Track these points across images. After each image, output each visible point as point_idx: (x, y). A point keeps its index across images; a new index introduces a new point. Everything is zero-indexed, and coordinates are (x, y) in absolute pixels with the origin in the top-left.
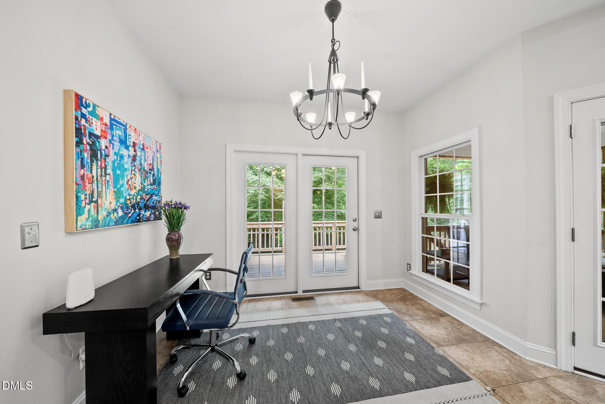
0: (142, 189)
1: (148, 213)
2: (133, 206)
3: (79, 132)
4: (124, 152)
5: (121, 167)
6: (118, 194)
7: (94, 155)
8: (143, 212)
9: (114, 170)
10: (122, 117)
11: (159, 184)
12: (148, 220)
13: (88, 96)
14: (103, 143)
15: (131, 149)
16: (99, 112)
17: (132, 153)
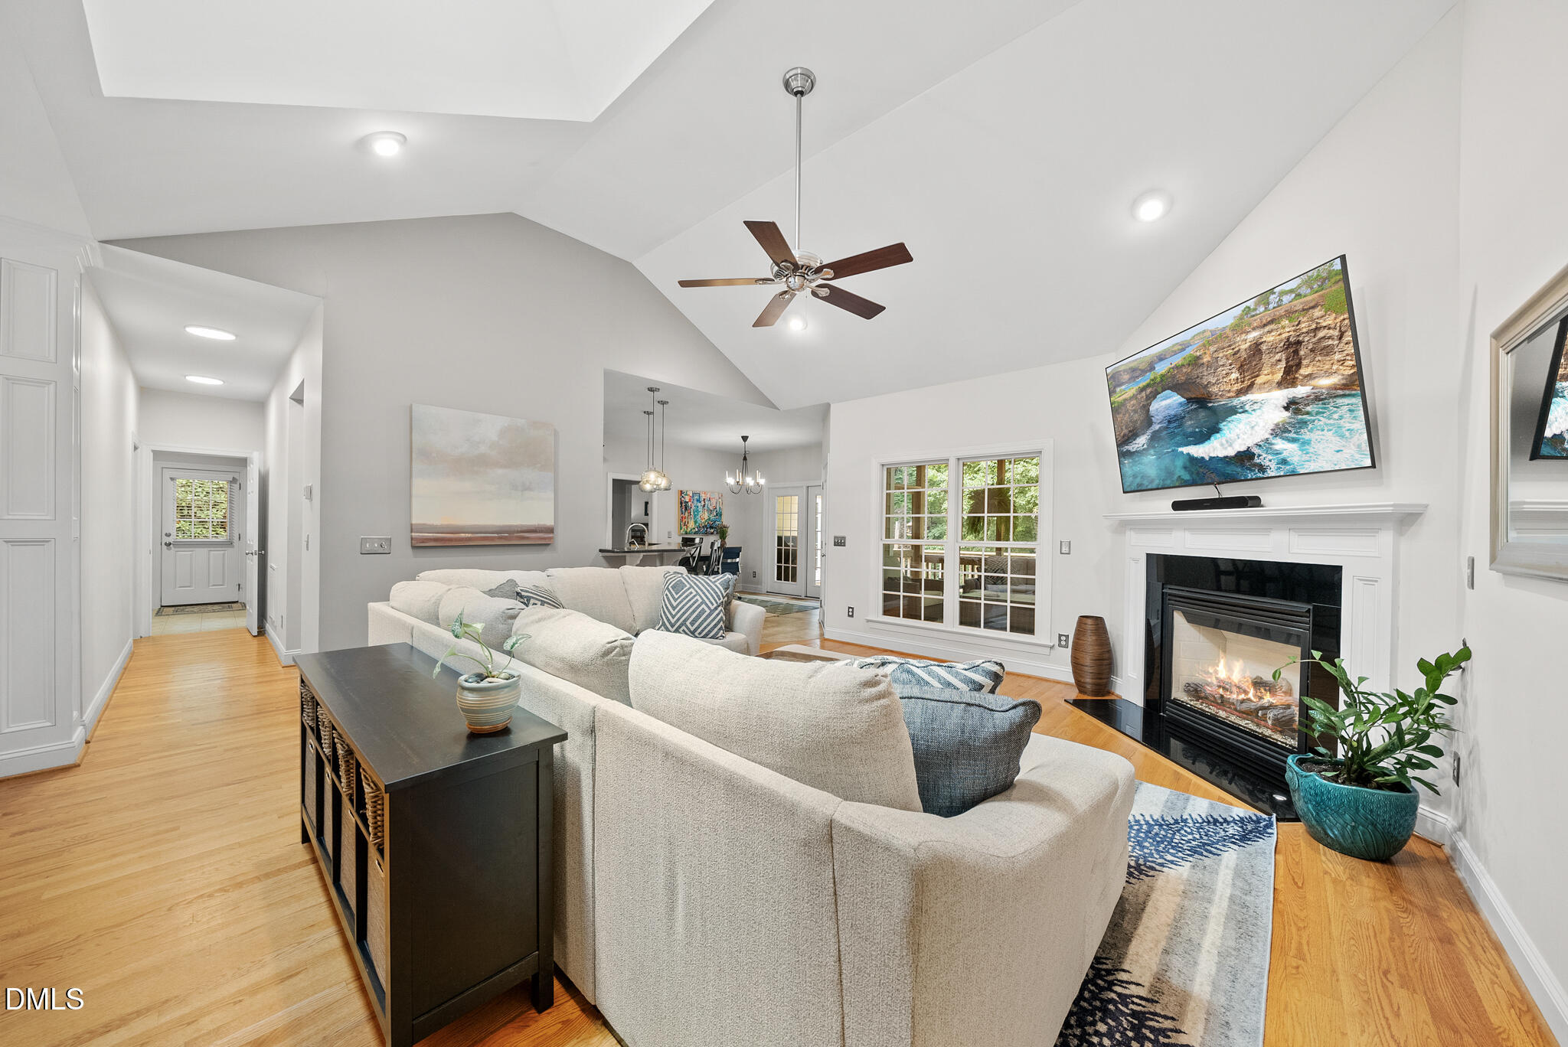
0: (709, 519)
1: (712, 531)
2: (703, 527)
3: (681, 503)
4: (699, 504)
5: (697, 511)
6: (696, 522)
7: (686, 509)
8: (709, 530)
9: (694, 513)
10: (697, 489)
11: (721, 515)
12: (712, 533)
13: (684, 489)
14: (689, 503)
15: (703, 502)
16: (688, 493)
17: (703, 503)
